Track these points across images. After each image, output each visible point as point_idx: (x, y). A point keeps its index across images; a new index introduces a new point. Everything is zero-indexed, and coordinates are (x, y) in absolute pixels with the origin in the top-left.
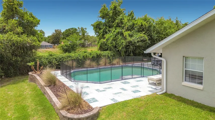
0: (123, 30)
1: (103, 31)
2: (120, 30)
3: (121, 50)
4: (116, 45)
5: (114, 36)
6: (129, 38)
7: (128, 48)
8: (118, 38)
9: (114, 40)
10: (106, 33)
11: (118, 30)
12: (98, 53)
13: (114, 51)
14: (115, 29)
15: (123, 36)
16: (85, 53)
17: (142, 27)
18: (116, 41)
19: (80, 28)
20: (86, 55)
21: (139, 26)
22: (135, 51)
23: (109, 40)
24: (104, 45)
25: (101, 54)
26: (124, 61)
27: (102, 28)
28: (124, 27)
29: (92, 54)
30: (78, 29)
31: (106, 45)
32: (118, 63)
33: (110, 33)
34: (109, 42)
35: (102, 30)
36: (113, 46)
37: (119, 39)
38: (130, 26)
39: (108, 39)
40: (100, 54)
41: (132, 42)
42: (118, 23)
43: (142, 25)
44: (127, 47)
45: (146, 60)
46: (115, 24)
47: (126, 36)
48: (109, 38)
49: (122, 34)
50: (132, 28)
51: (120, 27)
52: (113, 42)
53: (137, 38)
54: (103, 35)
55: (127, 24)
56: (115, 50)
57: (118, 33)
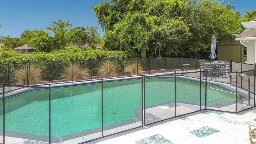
0: (144, 13)
1: (112, 18)
2: (140, 15)
3: (140, 49)
4: (133, 40)
5: (130, 25)
6: (156, 27)
7: (153, 44)
8: (136, 29)
9: (130, 32)
10: (117, 20)
11: (137, 14)
12: (100, 54)
13: (129, 51)
14: (132, 15)
15: (145, 24)
16: (75, 53)
17: (178, 8)
18: (132, 34)
19: (89, 27)
20: (77, 57)
21: (173, 8)
22: (164, 50)
23: (120, 32)
24: (112, 41)
25: (106, 55)
26: (147, 67)
27: (111, 14)
28: (146, 9)
29: (88, 54)
30: (86, 28)
31: (116, 40)
32: (135, 71)
33: (122, 21)
34: (121, 34)
35: (109, 17)
36: (128, 42)
37: (138, 29)
38: (157, 8)
39: (119, 30)
40: (104, 56)
41: (160, 35)
42: (135, 4)
43: (177, 6)
44: (151, 43)
45: (187, 65)
46: (131, 6)
47: (149, 23)
48: (121, 29)
49: (143, 21)
50: (159, 11)
51: (139, 9)
52: (128, 35)
53: (169, 27)
54: (112, 24)
55: (151, 4)
56: (131, 48)
57: (136, 20)
